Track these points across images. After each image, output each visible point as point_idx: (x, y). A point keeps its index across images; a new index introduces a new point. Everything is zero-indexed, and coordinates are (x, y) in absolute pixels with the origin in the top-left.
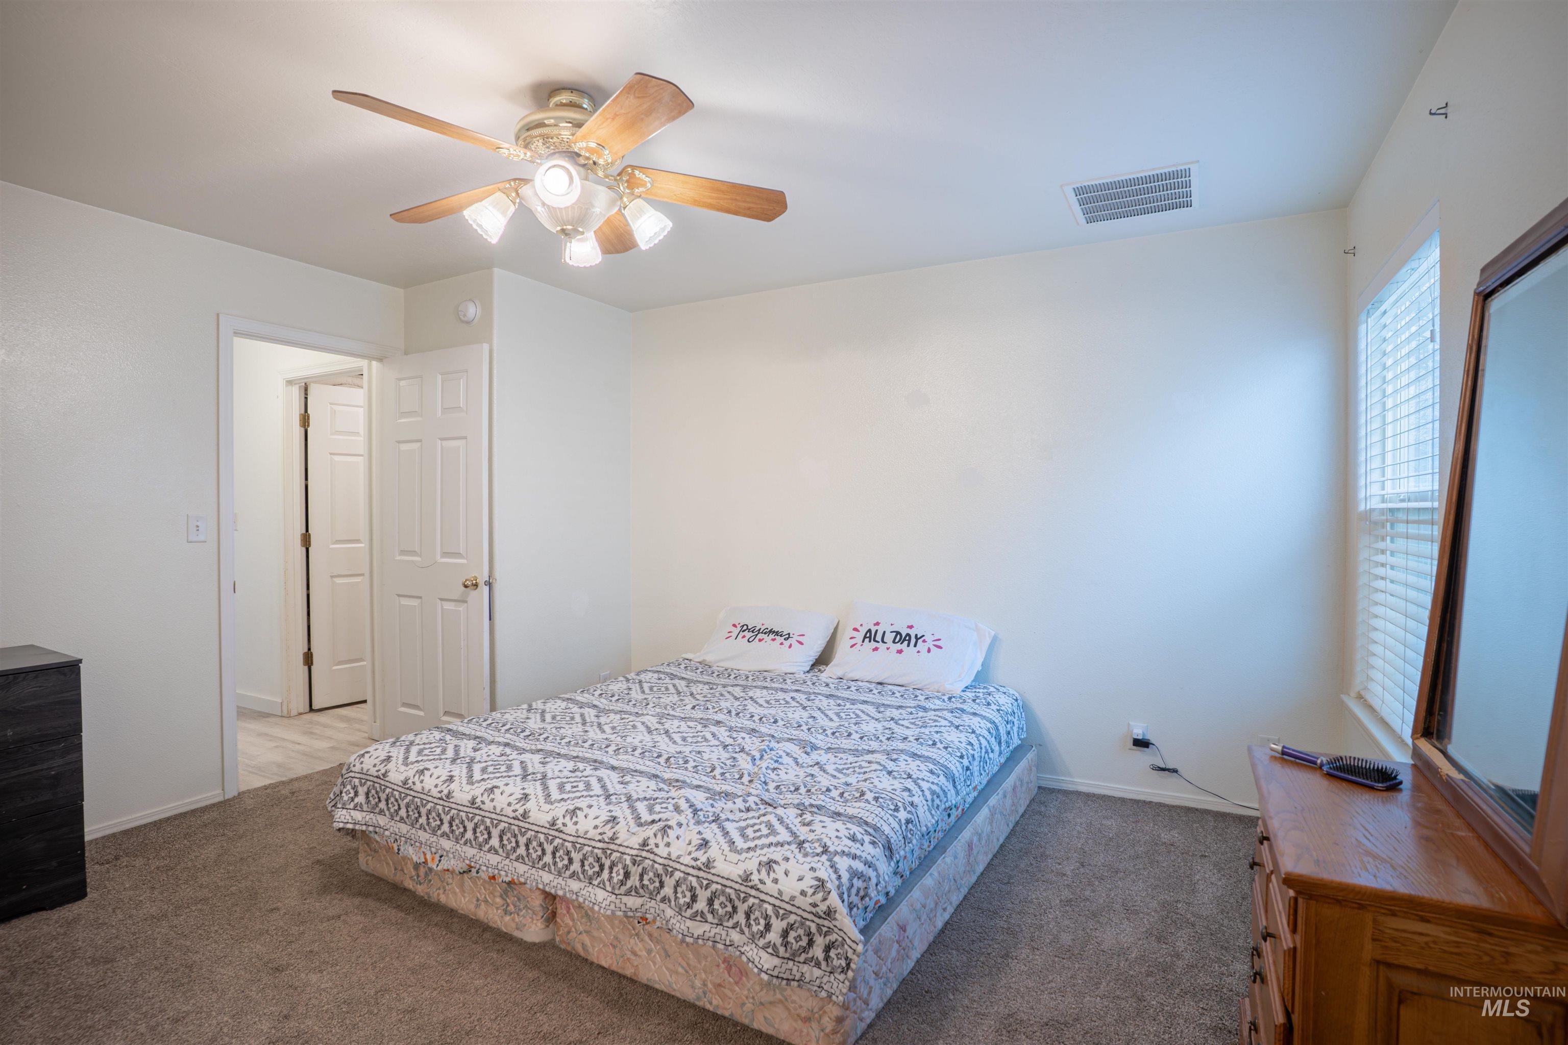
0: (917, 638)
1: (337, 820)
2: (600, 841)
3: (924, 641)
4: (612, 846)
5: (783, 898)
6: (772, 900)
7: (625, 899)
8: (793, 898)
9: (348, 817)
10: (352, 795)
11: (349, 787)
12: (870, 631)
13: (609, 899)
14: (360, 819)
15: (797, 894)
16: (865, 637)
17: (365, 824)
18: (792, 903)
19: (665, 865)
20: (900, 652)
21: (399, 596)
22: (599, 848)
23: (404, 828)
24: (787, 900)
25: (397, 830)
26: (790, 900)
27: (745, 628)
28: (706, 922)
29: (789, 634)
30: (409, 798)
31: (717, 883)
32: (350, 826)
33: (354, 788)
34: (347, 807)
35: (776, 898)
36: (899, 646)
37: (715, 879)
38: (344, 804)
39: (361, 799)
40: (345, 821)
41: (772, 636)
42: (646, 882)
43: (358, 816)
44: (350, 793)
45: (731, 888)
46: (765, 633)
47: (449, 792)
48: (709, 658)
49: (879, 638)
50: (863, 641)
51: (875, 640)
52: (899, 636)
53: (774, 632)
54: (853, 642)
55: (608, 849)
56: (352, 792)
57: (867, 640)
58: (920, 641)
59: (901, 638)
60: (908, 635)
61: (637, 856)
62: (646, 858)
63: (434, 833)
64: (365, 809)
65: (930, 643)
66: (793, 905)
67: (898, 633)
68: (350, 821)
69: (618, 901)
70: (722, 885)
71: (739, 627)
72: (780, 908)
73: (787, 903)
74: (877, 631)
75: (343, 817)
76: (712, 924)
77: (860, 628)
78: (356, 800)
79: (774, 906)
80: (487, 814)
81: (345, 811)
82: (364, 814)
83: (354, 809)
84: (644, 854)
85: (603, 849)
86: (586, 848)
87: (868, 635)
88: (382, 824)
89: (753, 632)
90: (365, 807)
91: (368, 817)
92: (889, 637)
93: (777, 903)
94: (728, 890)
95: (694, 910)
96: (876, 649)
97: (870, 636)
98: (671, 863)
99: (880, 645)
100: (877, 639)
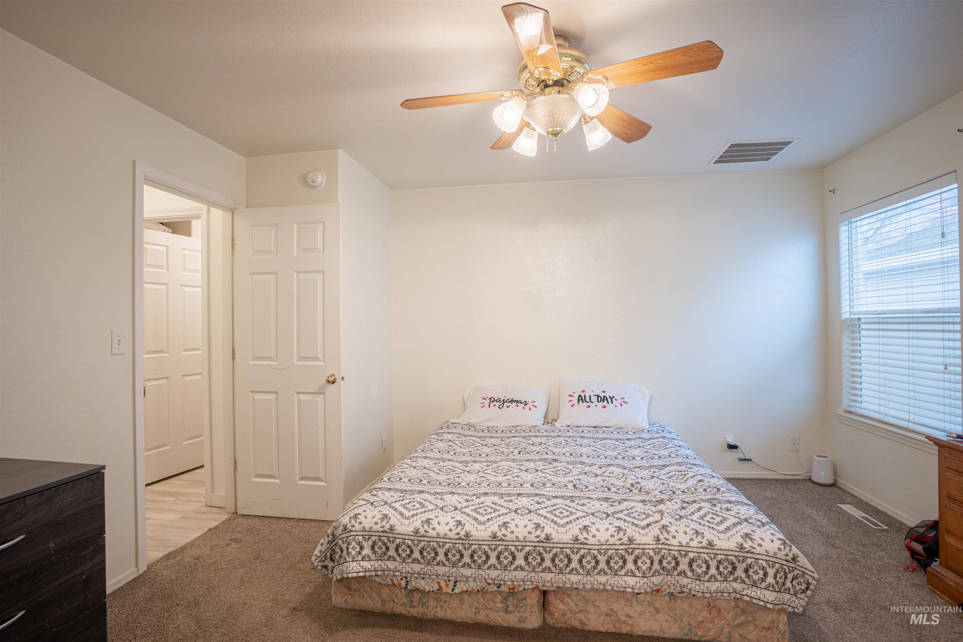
0: (611, 399)
1: (351, 571)
2: (621, 544)
3: (616, 400)
4: (632, 546)
5: (770, 555)
6: (764, 557)
7: (653, 579)
8: (775, 553)
9: (359, 567)
10: (358, 549)
11: (354, 544)
12: (580, 396)
13: (642, 582)
14: (370, 567)
15: (777, 551)
16: (579, 400)
17: (375, 570)
18: (775, 556)
19: (679, 551)
20: (604, 407)
21: (252, 392)
22: (622, 549)
23: (417, 567)
24: (772, 555)
25: (410, 570)
26: (774, 555)
27: (492, 400)
28: (717, 581)
29: (525, 401)
30: (423, 543)
31: (721, 554)
32: (361, 574)
33: (359, 543)
34: (356, 559)
35: (766, 555)
36: (602, 404)
37: (719, 552)
38: (353, 558)
39: (367, 551)
40: (357, 571)
41: (514, 404)
42: (665, 564)
43: (367, 565)
44: (356, 548)
45: (732, 555)
46: (509, 402)
47: (467, 534)
48: (473, 421)
49: (588, 399)
50: (579, 402)
51: (586, 401)
52: (599, 398)
53: (515, 401)
54: (572, 403)
55: (629, 548)
56: (358, 547)
57: (581, 402)
58: (613, 400)
59: (602, 399)
60: (604, 397)
61: (656, 549)
62: (662, 549)
63: (454, 565)
64: (372, 559)
65: (620, 401)
66: (776, 558)
67: (598, 396)
68: (361, 570)
69: (648, 582)
70: (725, 555)
71: (488, 399)
72: (770, 561)
73: (773, 557)
74: (585, 396)
75: (355, 568)
76: (720, 581)
77: (573, 395)
78: (363, 553)
79: (766, 560)
80: (511, 543)
81: (355, 563)
82: (373, 563)
83: (362, 560)
84: (660, 546)
85: (626, 549)
86: (610, 551)
87: (580, 399)
88: (392, 568)
89: (499, 401)
90: (373, 557)
91: (376, 564)
92: (594, 399)
93: (767, 558)
94: (730, 557)
95: (710, 575)
96: (589, 407)
97: (581, 399)
98: (683, 548)
99: (590, 404)
100: (587, 400)
